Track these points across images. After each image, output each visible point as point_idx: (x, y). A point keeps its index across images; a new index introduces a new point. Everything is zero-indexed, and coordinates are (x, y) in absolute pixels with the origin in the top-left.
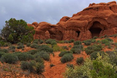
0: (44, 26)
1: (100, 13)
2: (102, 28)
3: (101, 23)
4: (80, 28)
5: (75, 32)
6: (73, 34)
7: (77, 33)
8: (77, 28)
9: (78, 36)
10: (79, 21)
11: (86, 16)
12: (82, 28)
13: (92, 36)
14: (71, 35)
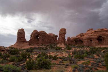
2: (103, 39)
9: (91, 42)
11: (95, 34)
14: (88, 42)
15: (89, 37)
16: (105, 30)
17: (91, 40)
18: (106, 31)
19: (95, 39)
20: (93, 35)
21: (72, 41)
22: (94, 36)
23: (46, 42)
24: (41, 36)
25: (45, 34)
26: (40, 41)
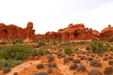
1: (78, 28)
2: (79, 34)
3: (78, 32)
5: (67, 35)
10: (69, 31)
11: (72, 29)
13: (75, 39)
14: (66, 37)
17: (69, 35)
18: (82, 26)
19: (72, 34)
21: (51, 36)
22: (71, 31)
23: (16, 36)
24: (11, 30)
25: (16, 28)
26: (9, 35)
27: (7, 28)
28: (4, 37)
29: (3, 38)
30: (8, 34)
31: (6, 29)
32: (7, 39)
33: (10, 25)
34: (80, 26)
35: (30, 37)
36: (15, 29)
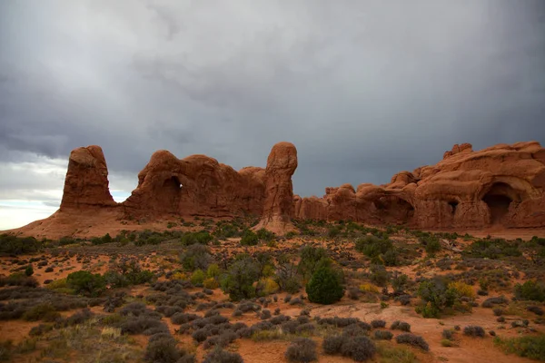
0: (371, 191)
1: (510, 166)
2: (513, 196)
3: (512, 185)
4: (460, 195)
5: (445, 203)
6: (442, 207)
7: (451, 207)
8: (453, 197)
9: (453, 213)
10: (455, 183)
11: (474, 172)
12: (468, 197)
14: (439, 210)
15: (444, 185)
16: (529, 149)
18: (533, 156)
19: (473, 196)
20: (462, 175)
21: (359, 206)
22: (466, 183)
23: (216, 207)
24: (194, 179)
25: (213, 170)
26: (188, 201)
27: (179, 172)
28: (169, 210)
29: (165, 212)
30: (183, 196)
31: (176, 174)
32: (182, 221)
33: (190, 158)
34: (521, 156)
35: (283, 211)
36: (209, 173)
